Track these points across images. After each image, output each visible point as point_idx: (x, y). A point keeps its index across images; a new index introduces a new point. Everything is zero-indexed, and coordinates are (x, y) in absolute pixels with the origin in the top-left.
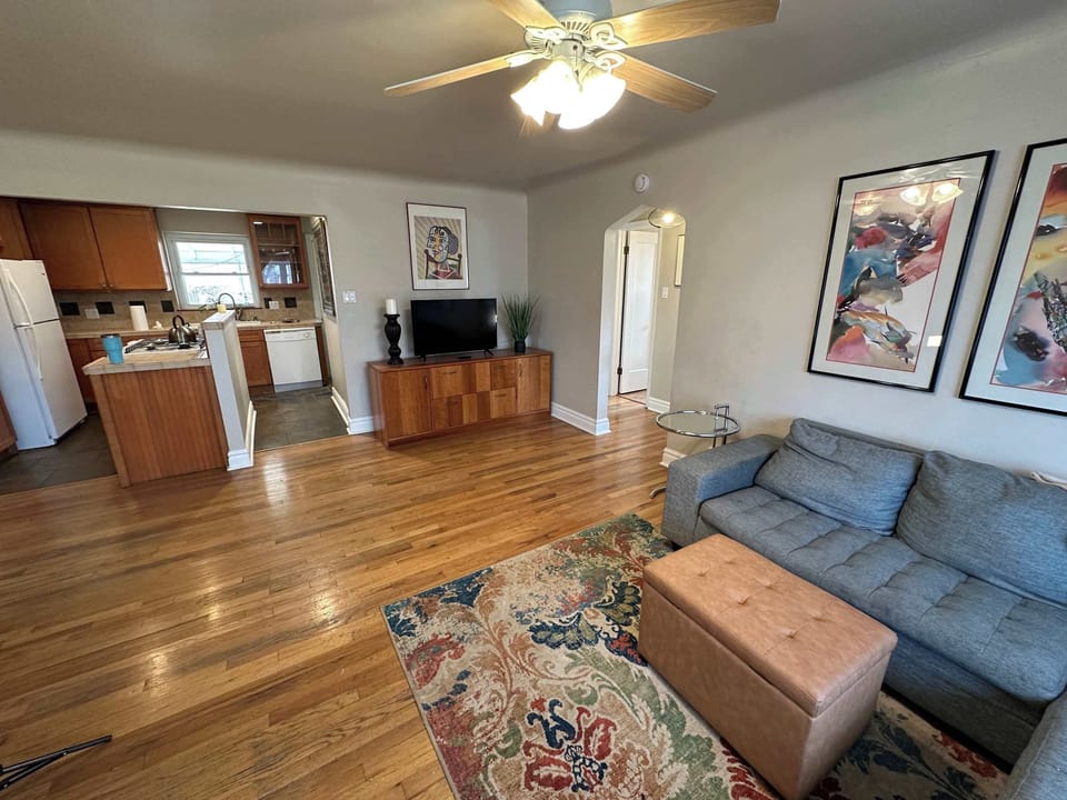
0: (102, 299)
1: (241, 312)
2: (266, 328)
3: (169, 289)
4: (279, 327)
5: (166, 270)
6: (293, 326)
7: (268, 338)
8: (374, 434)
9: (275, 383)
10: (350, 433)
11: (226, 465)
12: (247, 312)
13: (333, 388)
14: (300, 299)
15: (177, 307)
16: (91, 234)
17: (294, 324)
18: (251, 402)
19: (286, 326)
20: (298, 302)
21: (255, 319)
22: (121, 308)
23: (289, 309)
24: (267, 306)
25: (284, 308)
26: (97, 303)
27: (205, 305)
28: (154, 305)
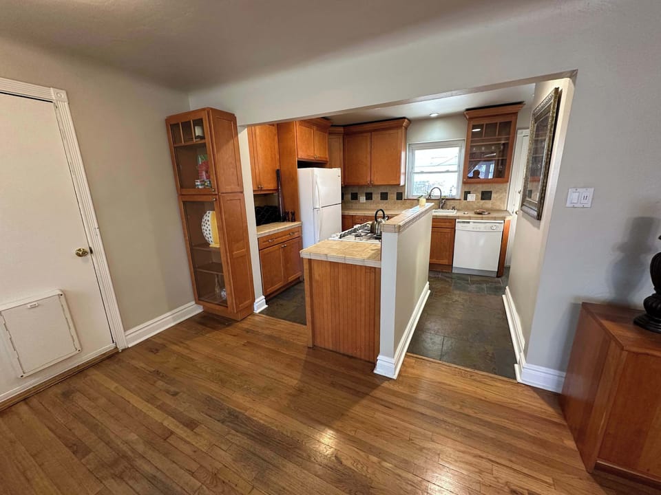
0: (369, 191)
1: (442, 202)
2: (458, 217)
3: (402, 184)
4: (470, 218)
5: (403, 170)
6: (482, 218)
7: (458, 226)
9: (454, 266)
10: (519, 379)
12: (448, 202)
13: (507, 287)
14: (496, 192)
15: (405, 197)
16: (369, 150)
17: (484, 216)
18: (428, 283)
19: (477, 218)
20: (493, 195)
21: (454, 208)
22: (376, 197)
23: (484, 201)
24: (466, 198)
25: (480, 200)
26: (365, 193)
27: (422, 196)
28: (392, 195)
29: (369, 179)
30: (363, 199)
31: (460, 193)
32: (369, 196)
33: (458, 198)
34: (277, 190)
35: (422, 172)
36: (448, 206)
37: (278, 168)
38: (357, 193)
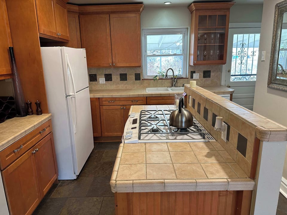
0: (108, 72)
1: (175, 81)
12: (179, 81)
14: (214, 72)
15: (142, 77)
16: (108, 31)
22: (116, 78)
23: (205, 78)
24: (192, 77)
25: (202, 78)
26: (105, 75)
27: (157, 76)
28: (131, 76)
29: (110, 61)
30: (102, 80)
32: (108, 78)
33: (184, 77)
34: (12, 75)
36: (179, 84)
37: (10, 45)
38: (95, 75)
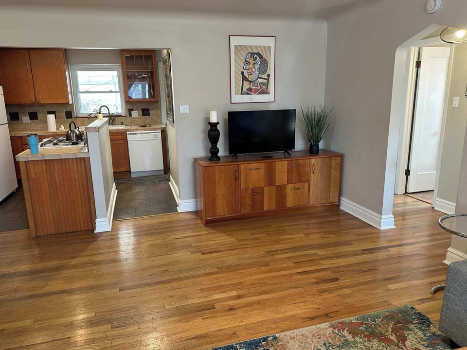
0: (32, 110)
1: (112, 119)
2: (128, 130)
3: (71, 103)
4: (137, 130)
5: (69, 90)
6: (146, 130)
7: (129, 138)
8: (196, 213)
9: (132, 170)
10: (179, 211)
11: (94, 228)
12: (116, 119)
13: (171, 176)
14: (152, 110)
15: (74, 115)
16: (28, 67)
17: (147, 128)
18: (115, 184)
19: (142, 130)
20: (151, 112)
21: (122, 124)
22: (42, 116)
23: (145, 117)
24: (130, 115)
25: (141, 116)
26: (29, 113)
27: (92, 114)
28: (60, 114)
29: (33, 98)
30: (26, 119)
31: (124, 111)
32: (33, 116)
33: (123, 115)
35: (88, 92)
36: (117, 122)
38: (17, 114)
